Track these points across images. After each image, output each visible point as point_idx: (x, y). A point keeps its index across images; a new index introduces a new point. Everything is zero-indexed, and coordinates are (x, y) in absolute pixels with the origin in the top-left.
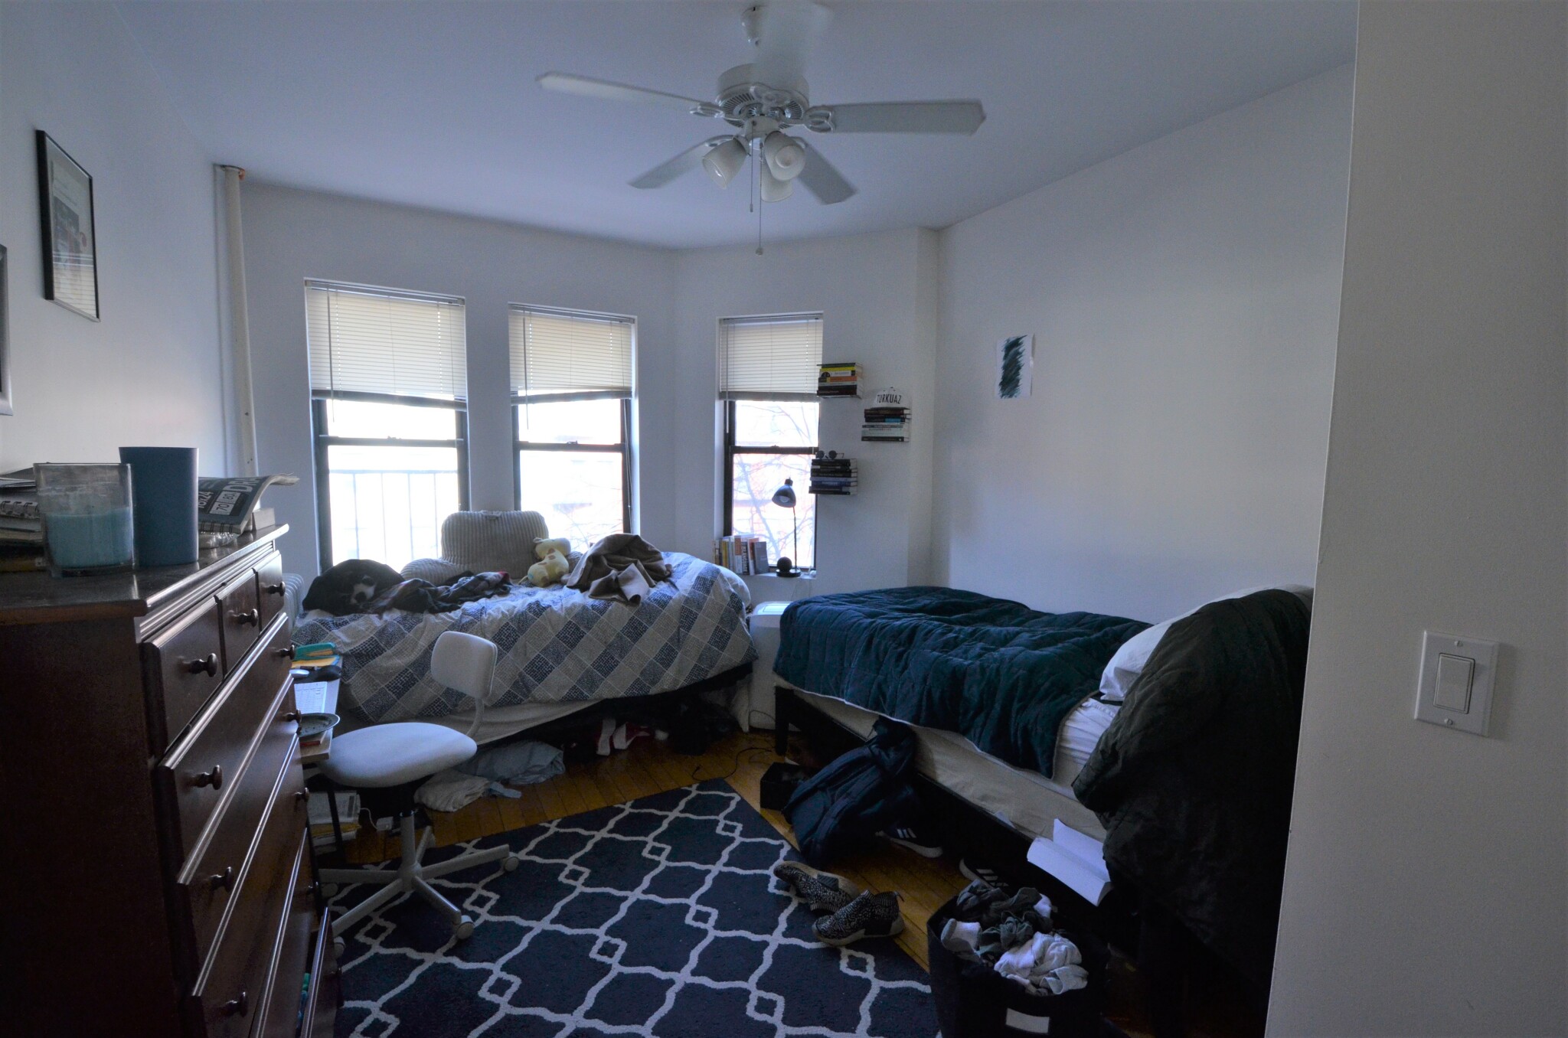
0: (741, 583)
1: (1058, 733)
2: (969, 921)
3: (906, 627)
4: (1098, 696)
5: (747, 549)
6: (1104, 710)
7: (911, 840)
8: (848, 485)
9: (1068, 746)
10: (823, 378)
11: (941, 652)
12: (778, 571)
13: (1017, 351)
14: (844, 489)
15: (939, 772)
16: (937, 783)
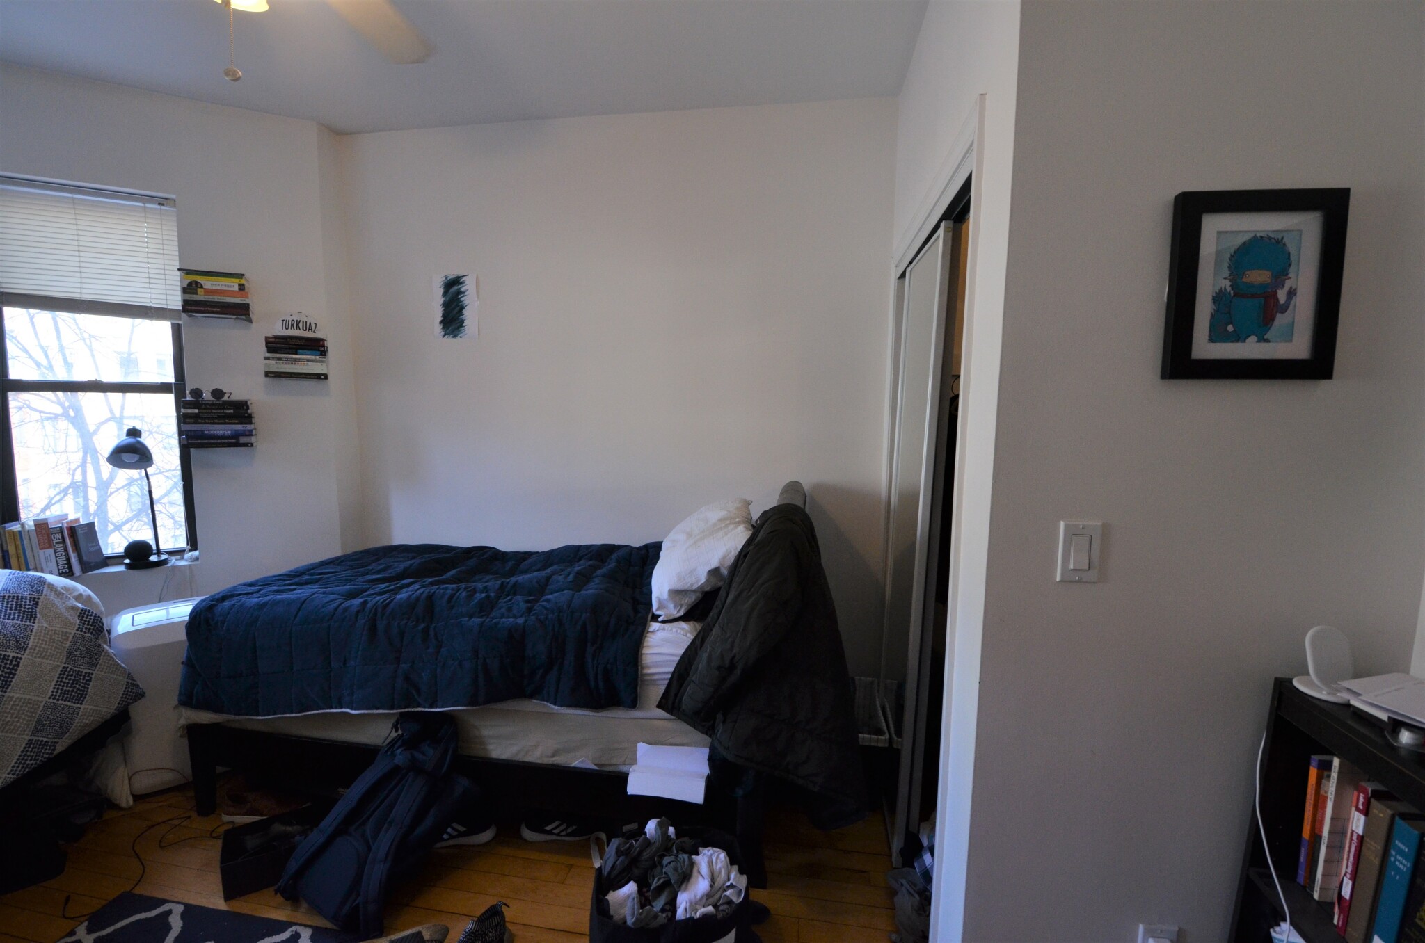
0: (85, 591)
1: (639, 664)
2: (623, 886)
3: (418, 599)
4: (655, 618)
5: (63, 537)
6: (671, 630)
7: (461, 835)
8: (250, 434)
9: (646, 671)
10: (189, 289)
11: (481, 617)
12: (127, 561)
13: (459, 289)
14: (243, 440)
15: (491, 747)
16: (493, 759)
